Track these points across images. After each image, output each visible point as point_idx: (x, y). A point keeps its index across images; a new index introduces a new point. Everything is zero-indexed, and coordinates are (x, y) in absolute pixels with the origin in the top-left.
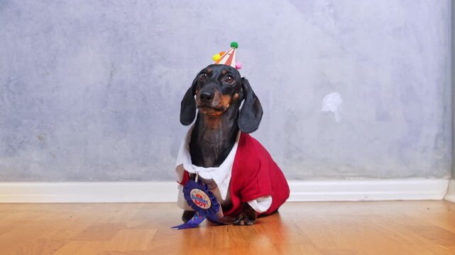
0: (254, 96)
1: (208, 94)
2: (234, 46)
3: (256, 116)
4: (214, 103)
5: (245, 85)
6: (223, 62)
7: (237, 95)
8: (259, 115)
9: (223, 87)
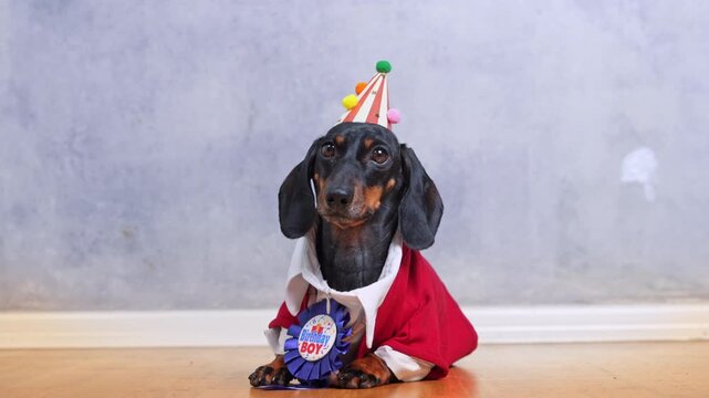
0: (426, 179)
1: (343, 192)
2: (383, 69)
3: (429, 218)
4: (355, 209)
5: (407, 160)
6: (361, 117)
7: (392, 182)
8: (435, 217)
9: (367, 171)
